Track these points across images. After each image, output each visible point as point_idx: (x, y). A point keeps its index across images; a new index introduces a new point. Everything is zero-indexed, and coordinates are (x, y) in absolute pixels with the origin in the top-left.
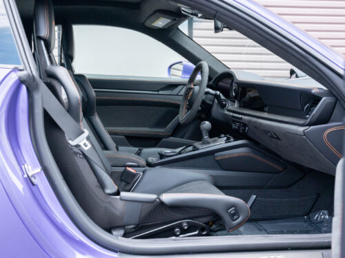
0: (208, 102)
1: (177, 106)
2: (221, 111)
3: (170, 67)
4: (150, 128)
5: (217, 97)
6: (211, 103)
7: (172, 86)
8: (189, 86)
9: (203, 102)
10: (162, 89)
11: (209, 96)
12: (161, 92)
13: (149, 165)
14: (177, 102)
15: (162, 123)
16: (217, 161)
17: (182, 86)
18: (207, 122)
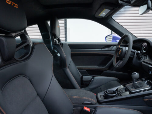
0: (131, 56)
1: (112, 56)
2: (139, 61)
3: (106, 37)
4: (98, 65)
5: (138, 54)
6: (133, 57)
7: (108, 46)
8: (118, 47)
9: (130, 57)
10: (103, 48)
11: (132, 53)
12: (103, 49)
13: (99, 102)
14: (111, 54)
15: (103, 63)
16: (145, 101)
17: (113, 46)
18: (137, 73)
